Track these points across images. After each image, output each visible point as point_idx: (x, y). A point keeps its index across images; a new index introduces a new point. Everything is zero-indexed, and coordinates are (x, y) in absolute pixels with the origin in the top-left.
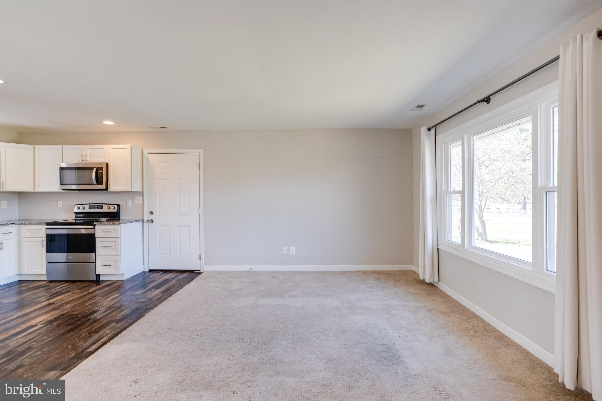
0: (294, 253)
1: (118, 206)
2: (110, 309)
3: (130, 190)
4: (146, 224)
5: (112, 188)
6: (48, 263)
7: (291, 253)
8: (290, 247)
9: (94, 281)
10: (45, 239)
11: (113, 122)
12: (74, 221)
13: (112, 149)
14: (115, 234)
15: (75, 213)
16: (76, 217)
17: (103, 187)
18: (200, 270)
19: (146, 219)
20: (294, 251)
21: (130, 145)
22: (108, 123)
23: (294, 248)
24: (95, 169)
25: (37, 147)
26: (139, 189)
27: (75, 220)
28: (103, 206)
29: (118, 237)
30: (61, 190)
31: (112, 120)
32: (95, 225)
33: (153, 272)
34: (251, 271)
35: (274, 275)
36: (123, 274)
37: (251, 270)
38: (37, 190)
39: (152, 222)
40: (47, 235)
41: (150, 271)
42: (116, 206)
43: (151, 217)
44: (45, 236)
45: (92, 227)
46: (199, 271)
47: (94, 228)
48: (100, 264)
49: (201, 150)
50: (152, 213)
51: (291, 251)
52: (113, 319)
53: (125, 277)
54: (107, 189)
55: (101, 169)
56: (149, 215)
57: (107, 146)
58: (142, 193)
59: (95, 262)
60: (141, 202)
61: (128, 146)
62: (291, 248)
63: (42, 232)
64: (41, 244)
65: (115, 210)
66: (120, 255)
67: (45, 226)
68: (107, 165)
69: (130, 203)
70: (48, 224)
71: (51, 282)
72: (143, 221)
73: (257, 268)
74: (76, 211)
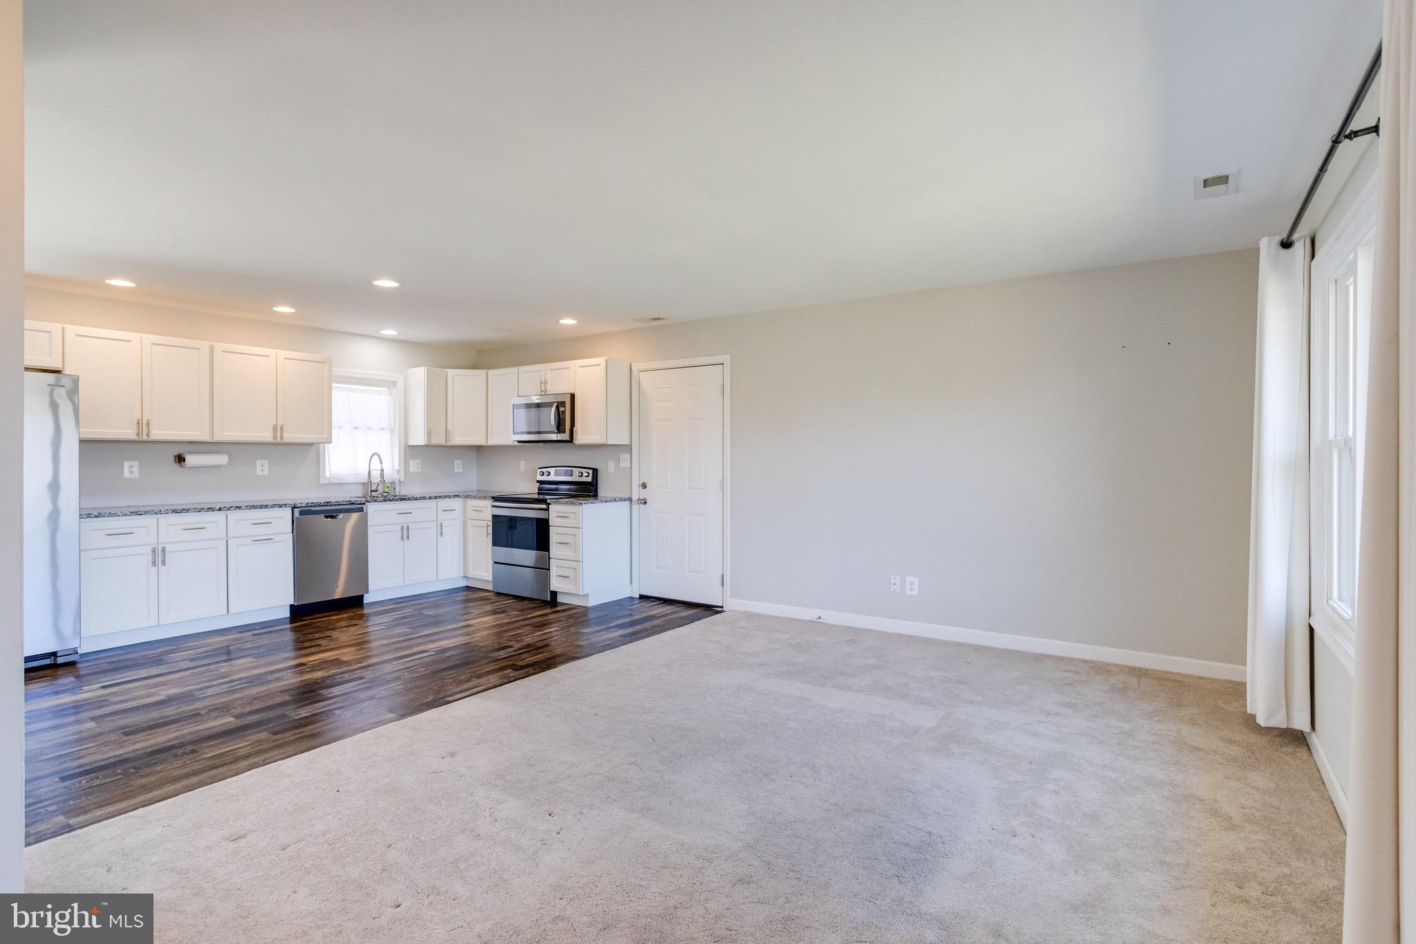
0: (916, 592)
1: (595, 471)
2: (527, 648)
3: (604, 441)
4: (635, 507)
5: (580, 438)
6: (495, 563)
7: (908, 592)
8: (907, 578)
9: (547, 601)
10: (490, 523)
11: (575, 320)
12: (536, 496)
13: (581, 367)
14: (574, 521)
15: (538, 482)
16: (539, 489)
17: (566, 436)
18: (722, 607)
19: (635, 498)
20: (916, 587)
21: (604, 358)
22: (568, 321)
23: (915, 580)
24: (555, 405)
25: (491, 372)
26: (626, 441)
27: (539, 494)
28: (572, 470)
29: (577, 526)
30: (516, 443)
31: (574, 317)
32: (550, 504)
33: (644, 599)
34: (818, 622)
35: (853, 636)
36: (587, 595)
37: (819, 620)
38: (491, 443)
39: (645, 503)
40: (494, 516)
41: (642, 597)
42: (591, 471)
43: (644, 494)
44: (491, 518)
45: (544, 506)
46: (721, 609)
47: (547, 509)
48: (554, 574)
49: (726, 359)
50: (644, 486)
51: (908, 586)
52: (517, 663)
53: (592, 602)
54: (571, 441)
55: (563, 404)
56: (641, 488)
57: (573, 362)
58: (628, 448)
59: (549, 569)
60: (629, 466)
61: (601, 360)
62: (909, 579)
63: (487, 510)
64: (486, 530)
65: (589, 479)
66: (581, 560)
67: (489, 503)
68: (573, 396)
69: (611, 466)
70: (495, 499)
71: (498, 594)
72: (630, 500)
73: (832, 617)
74: (540, 478)
